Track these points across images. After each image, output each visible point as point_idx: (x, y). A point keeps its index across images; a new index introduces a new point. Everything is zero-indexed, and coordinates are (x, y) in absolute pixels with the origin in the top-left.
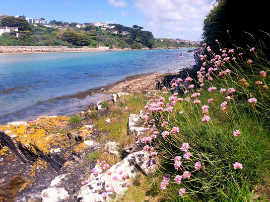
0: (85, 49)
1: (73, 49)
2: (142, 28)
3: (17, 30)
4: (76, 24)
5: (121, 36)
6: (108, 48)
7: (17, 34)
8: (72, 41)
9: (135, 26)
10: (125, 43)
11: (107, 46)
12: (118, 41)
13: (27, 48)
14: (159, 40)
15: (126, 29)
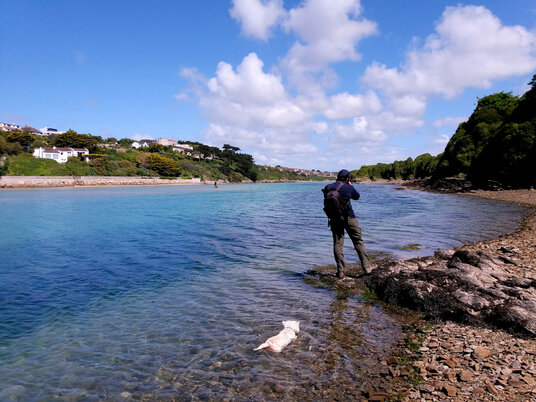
0: (179, 181)
1: (167, 181)
2: (237, 149)
3: (87, 153)
4: (132, 142)
5: (207, 161)
6: (198, 180)
7: (87, 159)
8: (158, 169)
9: (226, 147)
10: (218, 173)
11: (196, 177)
12: (209, 169)
13: (112, 180)
14: (263, 168)
15: (215, 150)
